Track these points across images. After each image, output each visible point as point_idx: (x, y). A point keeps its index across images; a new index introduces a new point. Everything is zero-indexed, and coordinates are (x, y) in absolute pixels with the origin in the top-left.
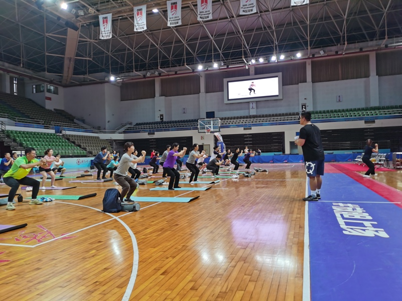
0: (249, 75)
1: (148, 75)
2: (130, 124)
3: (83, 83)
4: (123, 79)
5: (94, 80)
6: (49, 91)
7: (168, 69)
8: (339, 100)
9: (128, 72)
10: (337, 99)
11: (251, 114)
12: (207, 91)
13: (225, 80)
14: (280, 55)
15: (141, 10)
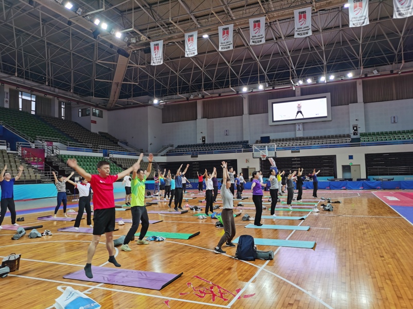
0: (295, 96)
1: (192, 97)
2: (171, 146)
3: (126, 106)
4: (166, 102)
5: (138, 104)
6: (94, 114)
7: (211, 91)
8: (394, 121)
9: (171, 95)
10: (391, 120)
11: (297, 136)
12: (250, 113)
13: (270, 101)
14: (330, 75)
15: (192, 36)
